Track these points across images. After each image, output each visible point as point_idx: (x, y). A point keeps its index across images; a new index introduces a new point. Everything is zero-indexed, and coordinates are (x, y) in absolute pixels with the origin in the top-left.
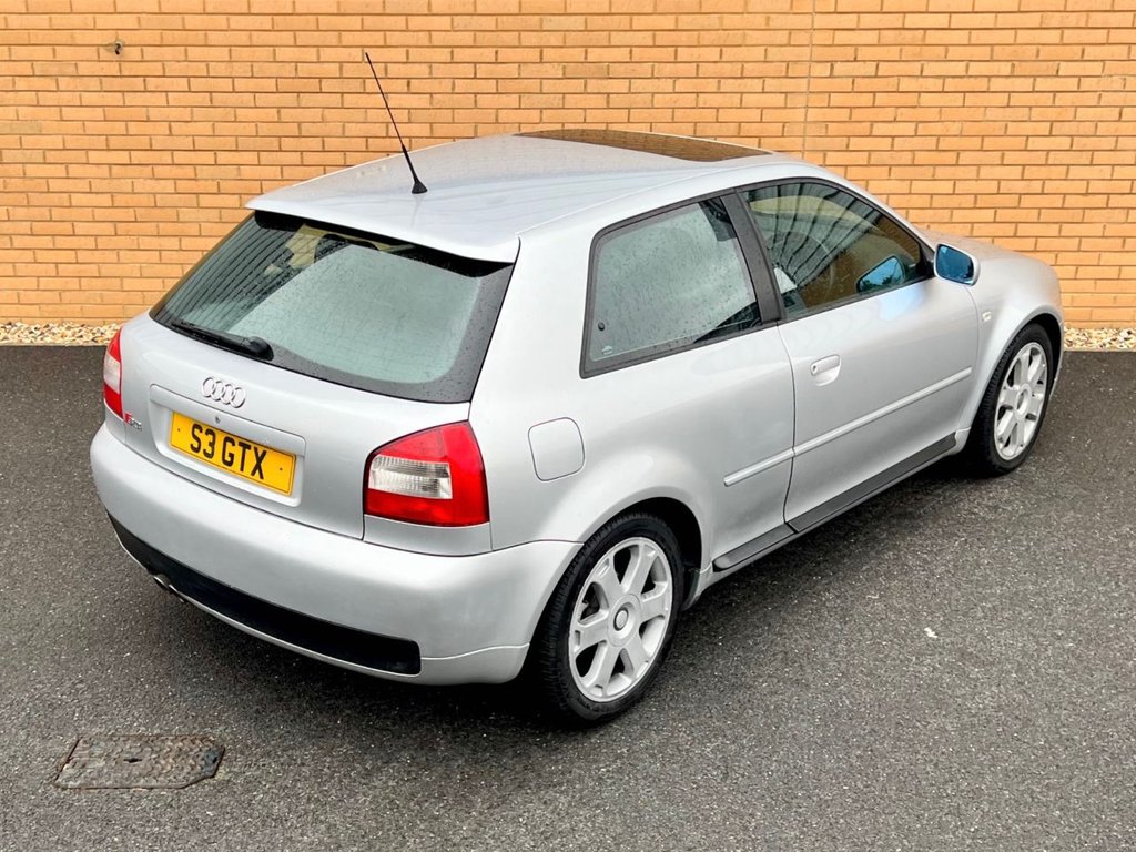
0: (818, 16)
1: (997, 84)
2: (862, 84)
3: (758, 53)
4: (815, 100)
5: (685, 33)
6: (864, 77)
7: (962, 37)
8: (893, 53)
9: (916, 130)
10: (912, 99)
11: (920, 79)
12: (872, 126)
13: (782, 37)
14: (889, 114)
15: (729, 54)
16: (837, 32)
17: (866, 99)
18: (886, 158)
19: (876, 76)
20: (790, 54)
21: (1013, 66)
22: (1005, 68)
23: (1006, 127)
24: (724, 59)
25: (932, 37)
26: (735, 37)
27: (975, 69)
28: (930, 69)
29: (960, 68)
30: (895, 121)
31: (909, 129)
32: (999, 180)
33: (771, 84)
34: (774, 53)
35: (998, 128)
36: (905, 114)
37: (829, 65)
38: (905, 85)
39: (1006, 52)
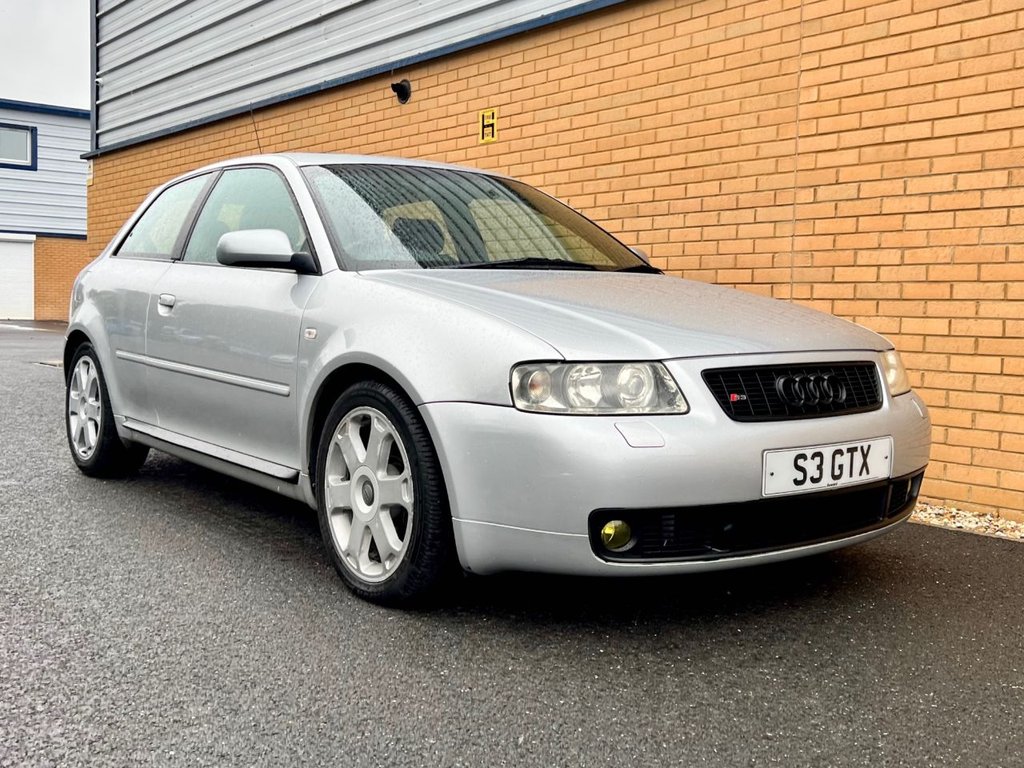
0: (802, 140)
1: (992, 198)
2: (846, 208)
3: (750, 184)
4: (802, 228)
5: (693, 170)
6: (847, 200)
7: (947, 146)
8: (874, 171)
9: (902, 257)
10: (896, 222)
11: (905, 198)
12: (856, 254)
13: (770, 165)
14: (872, 240)
15: (728, 186)
16: (819, 155)
17: (849, 225)
18: (872, 290)
19: (858, 199)
20: (777, 181)
21: (1009, 174)
22: (1001, 178)
23: (1007, 251)
24: (722, 193)
25: (914, 149)
26: (732, 169)
27: (964, 182)
28: (915, 186)
29: (946, 183)
30: (879, 248)
31: (894, 257)
32: (1004, 320)
33: (762, 214)
34: (764, 182)
35: (998, 253)
36: (891, 239)
37: (812, 190)
38: (890, 206)
39: (1002, 159)
